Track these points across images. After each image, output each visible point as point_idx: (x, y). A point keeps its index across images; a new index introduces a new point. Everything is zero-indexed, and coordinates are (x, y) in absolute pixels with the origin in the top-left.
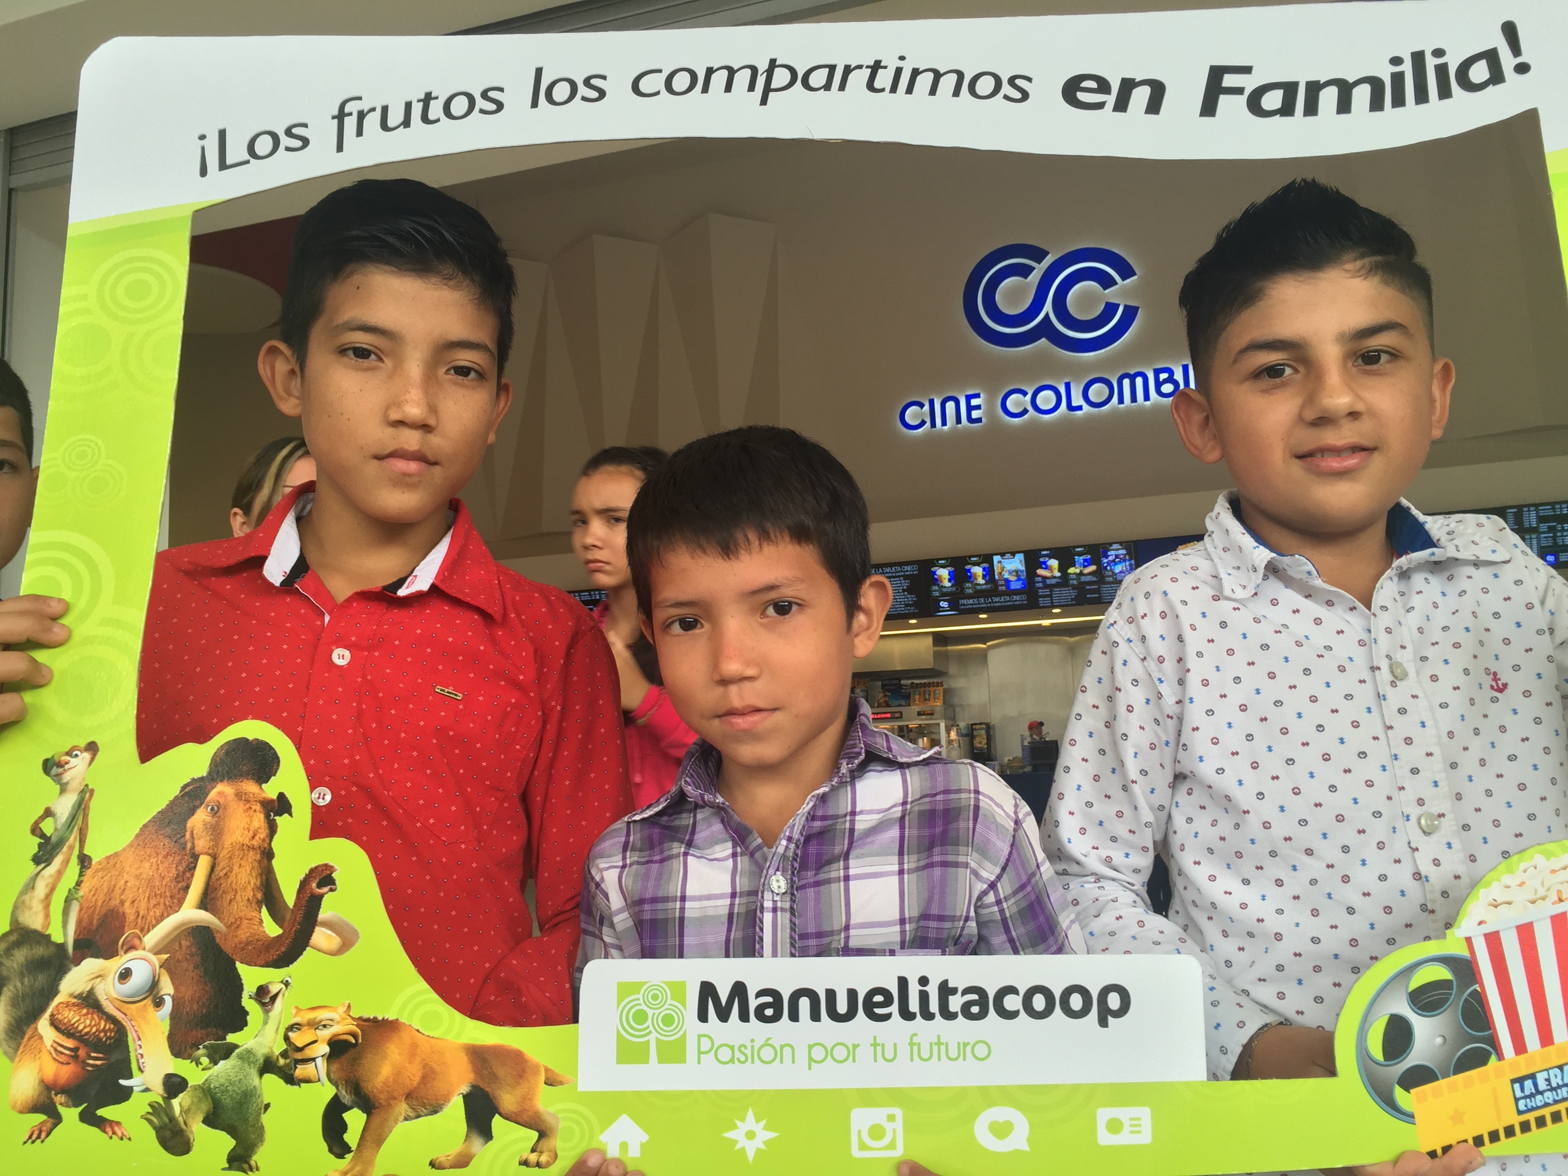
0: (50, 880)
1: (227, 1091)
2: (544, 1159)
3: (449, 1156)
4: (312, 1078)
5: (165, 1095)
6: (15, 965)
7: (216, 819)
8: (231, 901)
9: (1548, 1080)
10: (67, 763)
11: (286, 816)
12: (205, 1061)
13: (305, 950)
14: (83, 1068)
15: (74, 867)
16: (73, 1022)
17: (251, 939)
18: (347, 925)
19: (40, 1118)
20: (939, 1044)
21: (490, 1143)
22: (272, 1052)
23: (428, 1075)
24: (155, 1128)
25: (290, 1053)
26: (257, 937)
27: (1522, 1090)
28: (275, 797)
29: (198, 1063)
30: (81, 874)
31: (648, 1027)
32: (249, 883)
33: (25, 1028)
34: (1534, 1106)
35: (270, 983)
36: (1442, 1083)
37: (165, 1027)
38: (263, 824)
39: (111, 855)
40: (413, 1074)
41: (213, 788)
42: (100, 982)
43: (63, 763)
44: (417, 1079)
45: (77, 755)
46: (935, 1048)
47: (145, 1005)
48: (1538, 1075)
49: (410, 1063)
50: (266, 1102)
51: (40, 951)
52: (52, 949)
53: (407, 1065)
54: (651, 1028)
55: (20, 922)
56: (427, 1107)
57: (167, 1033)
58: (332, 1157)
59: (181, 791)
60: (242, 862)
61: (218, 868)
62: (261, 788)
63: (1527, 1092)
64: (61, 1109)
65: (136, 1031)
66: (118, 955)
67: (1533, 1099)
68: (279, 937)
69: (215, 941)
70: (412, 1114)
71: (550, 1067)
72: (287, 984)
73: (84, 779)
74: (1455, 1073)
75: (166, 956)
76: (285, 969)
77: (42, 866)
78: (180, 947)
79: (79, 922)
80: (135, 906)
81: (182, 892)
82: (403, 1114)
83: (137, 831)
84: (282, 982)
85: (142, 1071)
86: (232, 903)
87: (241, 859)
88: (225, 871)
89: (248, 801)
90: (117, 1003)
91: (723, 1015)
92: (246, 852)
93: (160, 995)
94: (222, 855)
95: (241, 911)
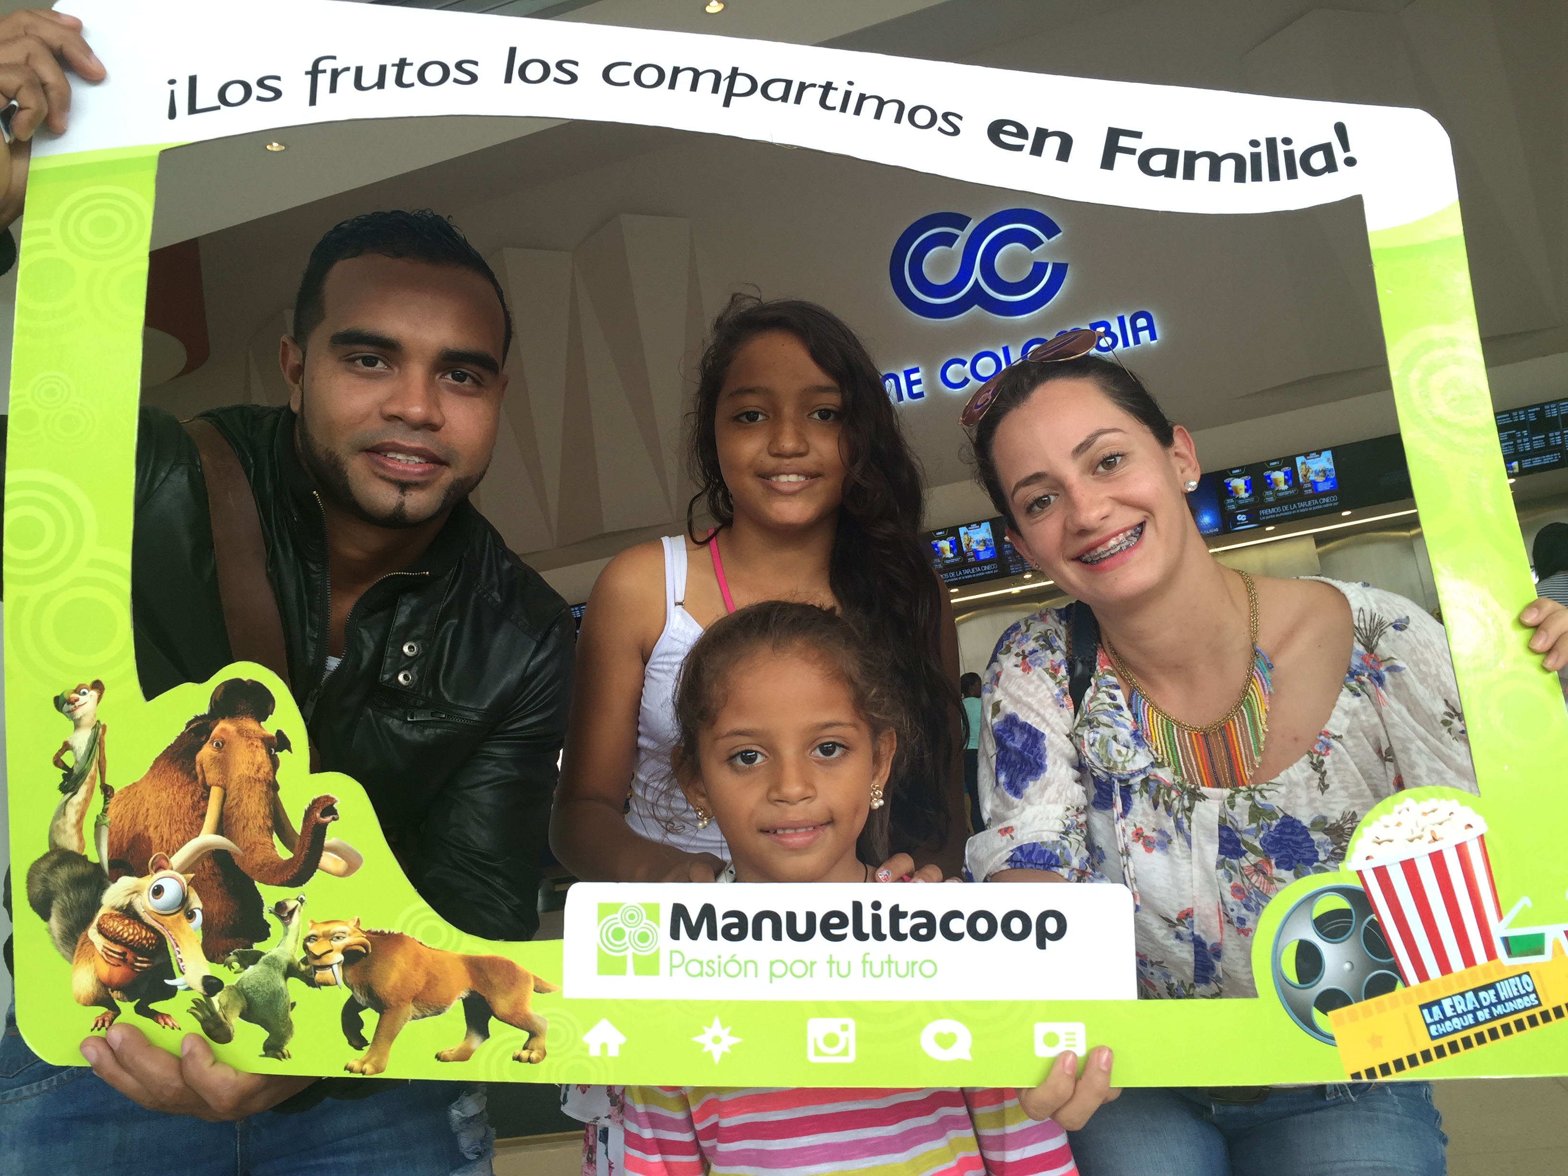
0: (79, 807)
1: (258, 991)
2: (534, 1055)
3: (452, 1050)
4: (330, 982)
5: (205, 994)
6: (59, 881)
7: (222, 754)
8: (244, 828)
9: (1453, 1006)
10: (77, 700)
11: (286, 751)
12: (236, 965)
13: (315, 871)
14: (133, 970)
15: (98, 797)
16: (118, 930)
17: (265, 861)
18: (352, 850)
19: (102, 1010)
20: (889, 962)
21: (487, 1041)
22: (294, 959)
23: (432, 981)
24: (200, 1020)
25: (310, 960)
26: (271, 860)
27: (1432, 1016)
28: (274, 734)
29: (231, 967)
30: (106, 802)
31: (625, 943)
32: (259, 811)
33: (77, 935)
34: (1445, 1031)
35: (286, 900)
36: (1356, 1007)
37: (199, 936)
38: (265, 759)
39: (130, 786)
40: (419, 980)
41: (216, 725)
42: (137, 896)
43: (73, 700)
44: (421, 985)
45: (84, 693)
46: (886, 966)
47: (179, 918)
48: (1443, 1001)
49: (416, 971)
50: (292, 1001)
51: (79, 870)
52: (90, 869)
53: (413, 972)
54: (628, 944)
55: (58, 844)
56: (432, 1009)
57: (201, 942)
58: (352, 1048)
59: (187, 728)
60: (250, 793)
61: (228, 799)
62: (260, 725)
63: (1436, 1018)
64: (118, 1003)
65: (174, 940)
66: (149, 874)
67: (1442, 1025)
68: (290, 860)
69: (234, 862)
70: (419, 1014)
71: (538, 976)
72: (302, 901)
73: (95, 715)
74: (1366, 998)
75: (192, 875)
76: (299, 888)
77: (70, 794)
78: (204, 868)
79: (111, 845)
80: (159, 831)
81: (199, 819)
82: (411, 1014)
83: (151, 764)
84: (297, 899)
85: (183, 974)
86: (246, 829)
87: (250, 790)
88: (236, 801)
89: (249, 738)
90: (154, 916)
91: (693, 934)
92: (253, 784)
93: (191, 908)
94: (231, 787)
95: (254, 837)
